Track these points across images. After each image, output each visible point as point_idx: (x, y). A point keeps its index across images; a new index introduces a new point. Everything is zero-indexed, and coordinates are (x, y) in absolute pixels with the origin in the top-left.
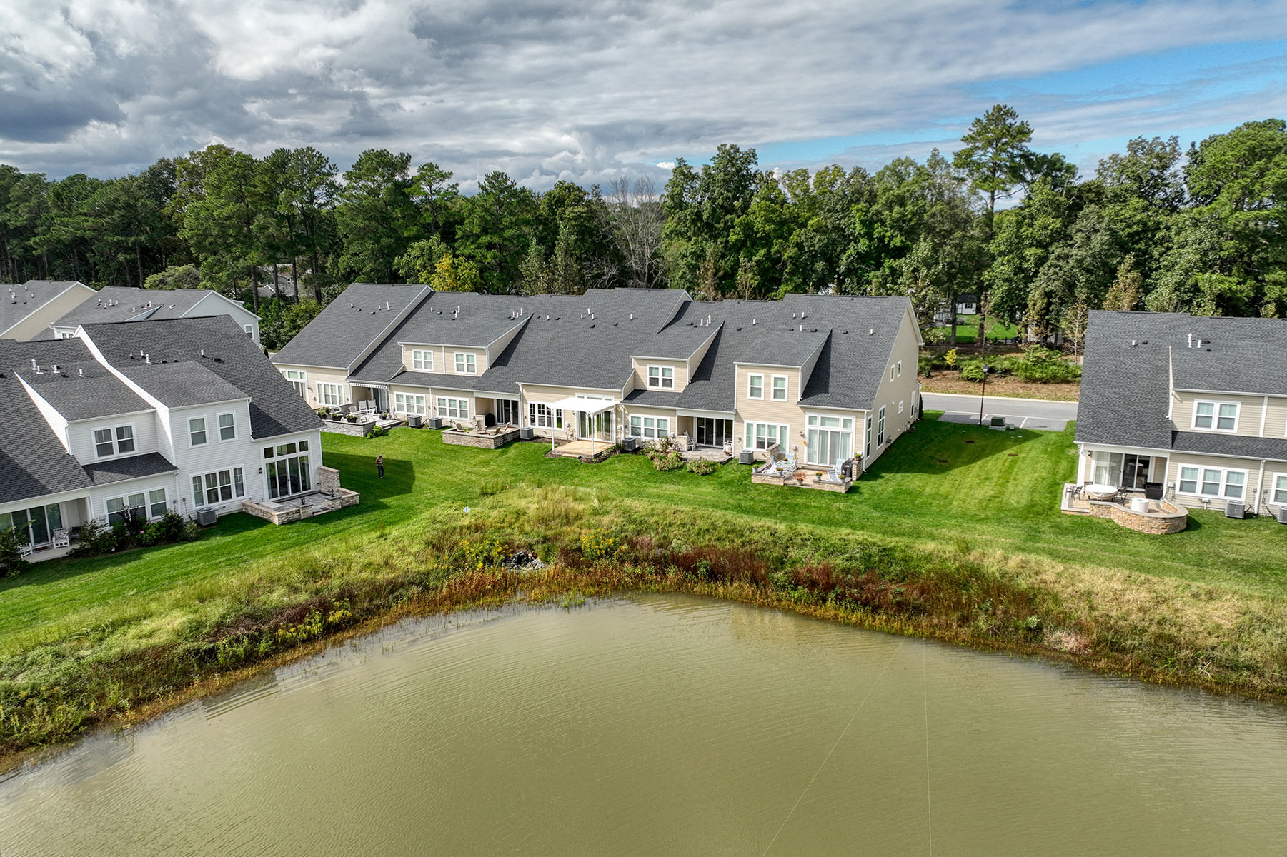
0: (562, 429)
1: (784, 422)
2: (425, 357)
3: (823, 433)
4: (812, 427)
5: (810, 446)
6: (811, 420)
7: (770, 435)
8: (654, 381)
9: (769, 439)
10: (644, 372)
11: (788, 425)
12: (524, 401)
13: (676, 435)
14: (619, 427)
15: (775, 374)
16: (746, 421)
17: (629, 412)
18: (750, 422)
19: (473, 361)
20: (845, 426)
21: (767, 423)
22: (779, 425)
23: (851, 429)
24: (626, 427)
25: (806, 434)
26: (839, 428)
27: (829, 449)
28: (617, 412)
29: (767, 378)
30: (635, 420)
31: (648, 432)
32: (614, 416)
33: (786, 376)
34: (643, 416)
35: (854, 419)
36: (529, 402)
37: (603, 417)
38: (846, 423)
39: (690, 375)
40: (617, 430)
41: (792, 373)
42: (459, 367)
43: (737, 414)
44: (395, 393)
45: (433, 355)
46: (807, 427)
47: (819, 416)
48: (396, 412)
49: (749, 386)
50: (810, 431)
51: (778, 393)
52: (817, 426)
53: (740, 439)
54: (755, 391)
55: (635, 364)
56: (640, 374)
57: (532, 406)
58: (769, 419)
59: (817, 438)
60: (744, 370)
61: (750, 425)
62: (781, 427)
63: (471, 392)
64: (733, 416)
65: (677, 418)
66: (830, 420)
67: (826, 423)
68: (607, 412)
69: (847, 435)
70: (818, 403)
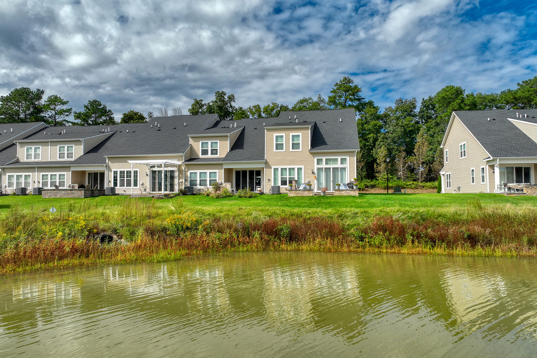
0: (138, 187)
1: (300, 165)
2: (35, 151)
3: (328, 170)
4: (320, 166)
5: (318, 179)
6: (319, 161)
7: (290, 175)
8: (205, 152)
9: (289, 178)
10: (198, 146)
11: (302, 167)
12: (109, 169)
13: (223, 182)
14: (181, 181)
15: (292, 134)
16: (273, 167)
17: (189, 170)
18: (276, 167)
19: (72, 150)
20: (342, 163)
21: (288, 167)
22: (296, 167)
23: (347, 165)
24: (186, 180)
25: (316, 171)
26: (339, 165)
27: (332, 180)
28: (180, 171)
29: (287, 136)
30: (193, 175)
31: (203, 182)
32: (177, 173)
33: (300, 134)
34: (198, 172)
35: (347, 157)
36: (113, 170)
37: (168, 175)
38: (343, 161)
39: (230, 146)
40: (179, 183)
41: (304, 131)
42: (61, 155)
43: (266, 163)
44: (8, 174)
45: (41, 149)
46: (316, 166)
47: (324, 158)
48: (7, 188)
49: (275, 143)
50: (319, 169)
51: (295, 146)
52: (324, 165)
53: (269, 180)
54: (279, 146)
55: (191, 141)
56: (195, 147)
57: (116, 173)
58: (289, 164)
59: (323, 175)
60: (271, 133)
61: (276, 170)
62: (298, 168)
63: (70, 167)
64: (264, 164)
65: (223, 170)
66: (332, 160)
67: (329, 162)
68: (172, 172)
69: (344, 169)
70: (323, 149)
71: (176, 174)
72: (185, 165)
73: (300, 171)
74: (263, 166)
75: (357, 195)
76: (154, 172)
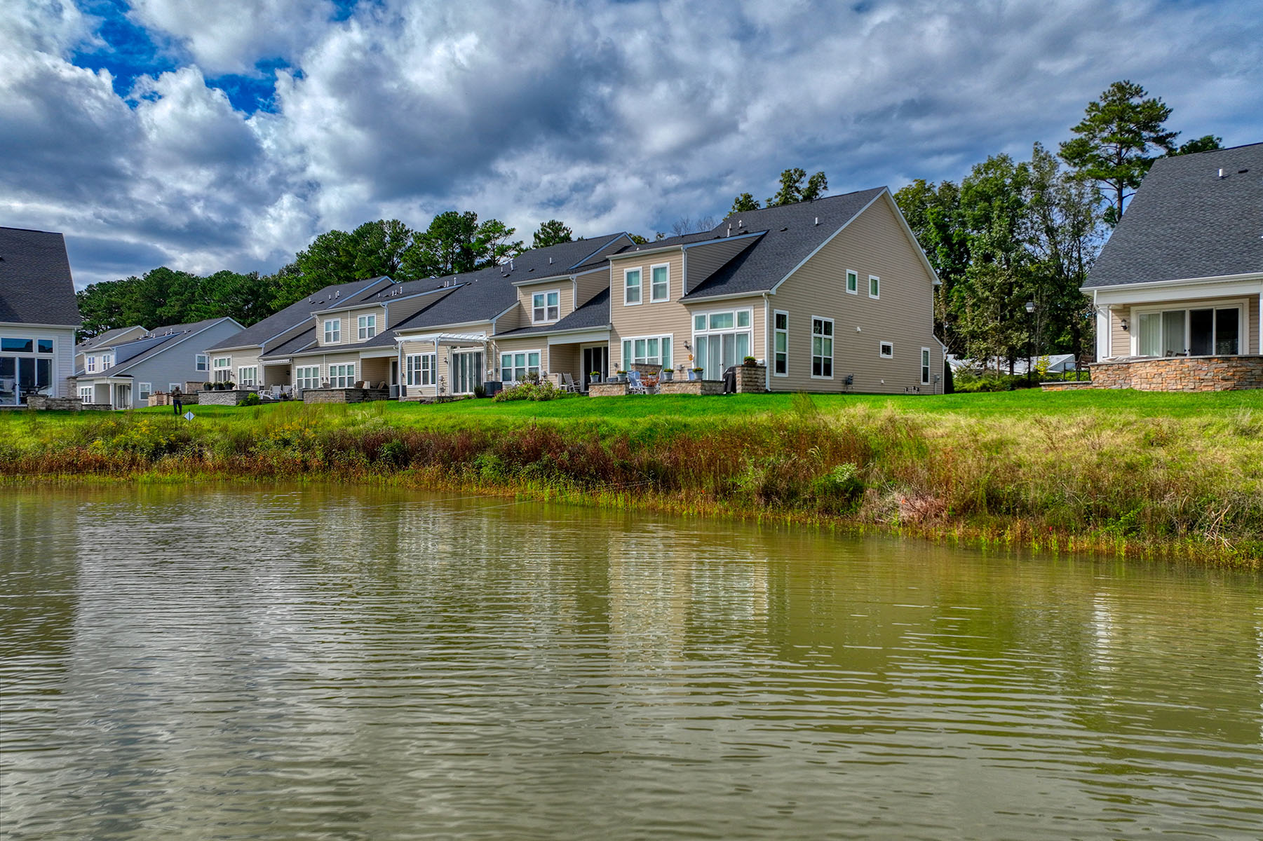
1: (667, 331)
2: (334, 327)
3: (714, 338)
4: (701, 333)
5: (698, 361)
6: (700, 323)
7: (650, 354)
8: (539, 314)
9: (649, 360)
10: (529, 303)
11: (671, 336)
13: (548, 373)
14: (489, 370)
15: (654, 264)
16: (623, 338)
17: (501, 350)
18: (628, 338)
20: (740, 323)
21: (646, 337)
22: (660, 337)
23: (750, 328)
24: (497, 371)
25: (693, 344)
26: (735, 329)
27: (722, 362)
28: (489, 352)
29: (646, 270)
30: (507, 360)
31: (519, 374)
32: (486, 358)
33: (668, 264)
34: (516, 353)
35: (750, 311)
37: (475, 361)
38: (743, 320)
41: (675, 258)
43: (612, 331)
45: (340, 324)
46: (694, 333)
47: (708, 314)
50: (698, 339)
51: (658, 291)
52: (708, 331)
54: (632, 294)
55: (520, 295)
56: (525, 307)
58: (649, 331)
59: (707, 349)
60: (619, 267)
61: (627, 343)
62: (663, 339)
63: (358, 352)
64: (608, 334)
65: (548, 349)
66: (724, 318)
67: (719, 323)
68: (478, 355)
69: (743, 337)
70: (708, 294)
71: (484, 359)
72: (496, 341)
73: (654, 346)
74: (606, 337)
75: (699, 392)
76: (455, 356)
